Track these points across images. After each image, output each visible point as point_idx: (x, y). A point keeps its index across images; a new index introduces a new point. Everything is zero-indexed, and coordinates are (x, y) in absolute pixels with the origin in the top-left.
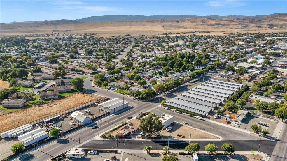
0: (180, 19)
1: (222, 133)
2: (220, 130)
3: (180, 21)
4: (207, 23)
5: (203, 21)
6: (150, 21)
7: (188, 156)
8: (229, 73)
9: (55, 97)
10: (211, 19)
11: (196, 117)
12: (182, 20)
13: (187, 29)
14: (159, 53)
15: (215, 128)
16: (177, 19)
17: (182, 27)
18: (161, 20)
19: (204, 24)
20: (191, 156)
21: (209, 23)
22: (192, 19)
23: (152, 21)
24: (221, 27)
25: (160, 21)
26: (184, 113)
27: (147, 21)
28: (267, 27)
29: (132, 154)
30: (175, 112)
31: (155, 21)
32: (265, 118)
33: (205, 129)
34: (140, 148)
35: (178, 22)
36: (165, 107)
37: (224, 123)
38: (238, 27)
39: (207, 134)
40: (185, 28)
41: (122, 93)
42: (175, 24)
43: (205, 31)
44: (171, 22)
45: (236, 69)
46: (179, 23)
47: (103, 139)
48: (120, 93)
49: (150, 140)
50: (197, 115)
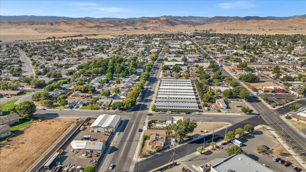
0: (53, 21)
1: (225, 120)
2: (222, 118)
3: (55, 24)
4: (86, 25)
5: (81, 23)
6: (14, 23)
7: (229, 144)
8: (167, 72)
9: (6, 135)
10: (88, 21)
11: (193, 113)
12: (57, 22)
13: (68, 32)
14: (72, 60)
15: (217, 118)
16: (50, 22)
17: (60, 30)
18: (31, 22)
19: (84, 26)
20: (231, 144)
21: (88, 26)
22: (68, 21)
23: (17, 23)
24: (102, 29)
25: (28, 23)
26: (180, 113)
27: (9, 23)
28: (143, 29)
29: (190, 160)
30: (171, 113)
31: (21, 22)
32: (235, 102)
33: (211, 121)
34: (189, 153)
35: (52, 24)
36: (157, 111)
37: (216, 112)
38: (119, 30)
39: (217, 124)
40: (65, 32)
41: (94, 109)
42: (49, 26)
43: (92, 34)
44: (44, 24)
45: (171, 67)
46: (54, 26)
47: (145, 159)
48: (92, 109)
49: (186, 143)
50: (194, 111)
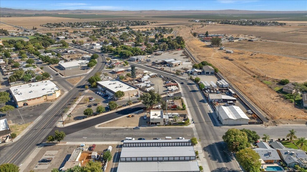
2: (100, 134)
15: (105, 135)
39: (111, 126)
